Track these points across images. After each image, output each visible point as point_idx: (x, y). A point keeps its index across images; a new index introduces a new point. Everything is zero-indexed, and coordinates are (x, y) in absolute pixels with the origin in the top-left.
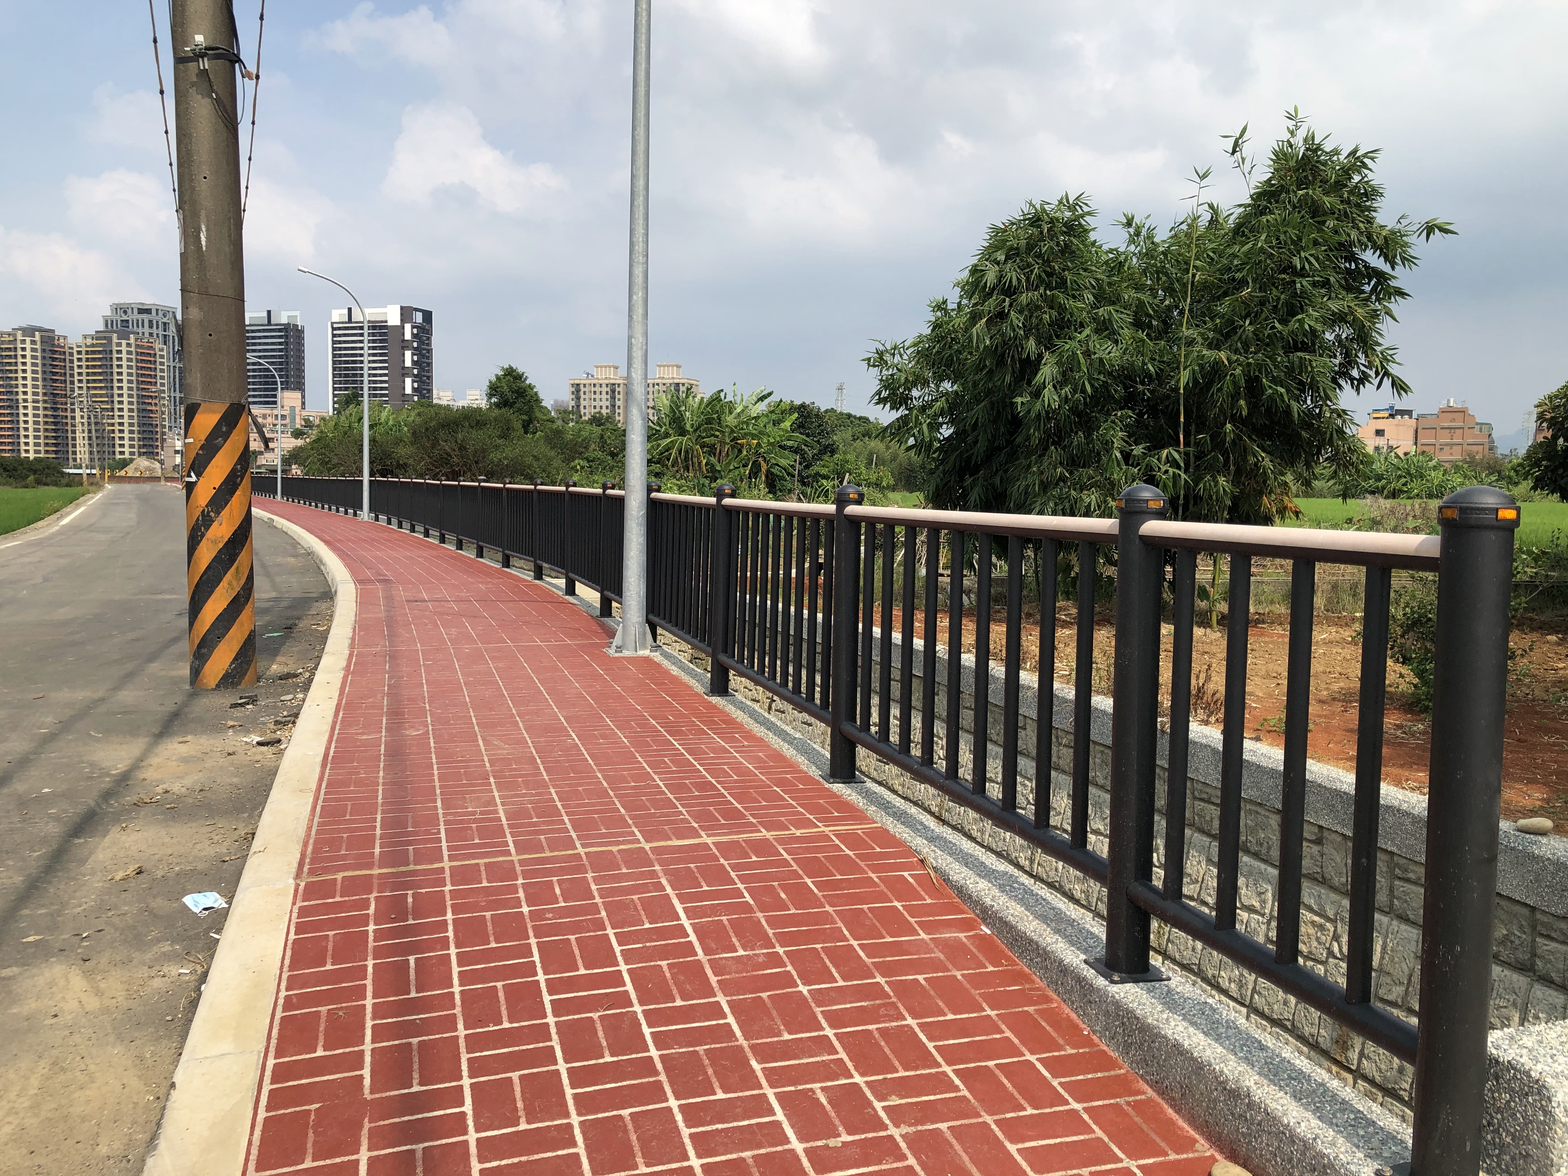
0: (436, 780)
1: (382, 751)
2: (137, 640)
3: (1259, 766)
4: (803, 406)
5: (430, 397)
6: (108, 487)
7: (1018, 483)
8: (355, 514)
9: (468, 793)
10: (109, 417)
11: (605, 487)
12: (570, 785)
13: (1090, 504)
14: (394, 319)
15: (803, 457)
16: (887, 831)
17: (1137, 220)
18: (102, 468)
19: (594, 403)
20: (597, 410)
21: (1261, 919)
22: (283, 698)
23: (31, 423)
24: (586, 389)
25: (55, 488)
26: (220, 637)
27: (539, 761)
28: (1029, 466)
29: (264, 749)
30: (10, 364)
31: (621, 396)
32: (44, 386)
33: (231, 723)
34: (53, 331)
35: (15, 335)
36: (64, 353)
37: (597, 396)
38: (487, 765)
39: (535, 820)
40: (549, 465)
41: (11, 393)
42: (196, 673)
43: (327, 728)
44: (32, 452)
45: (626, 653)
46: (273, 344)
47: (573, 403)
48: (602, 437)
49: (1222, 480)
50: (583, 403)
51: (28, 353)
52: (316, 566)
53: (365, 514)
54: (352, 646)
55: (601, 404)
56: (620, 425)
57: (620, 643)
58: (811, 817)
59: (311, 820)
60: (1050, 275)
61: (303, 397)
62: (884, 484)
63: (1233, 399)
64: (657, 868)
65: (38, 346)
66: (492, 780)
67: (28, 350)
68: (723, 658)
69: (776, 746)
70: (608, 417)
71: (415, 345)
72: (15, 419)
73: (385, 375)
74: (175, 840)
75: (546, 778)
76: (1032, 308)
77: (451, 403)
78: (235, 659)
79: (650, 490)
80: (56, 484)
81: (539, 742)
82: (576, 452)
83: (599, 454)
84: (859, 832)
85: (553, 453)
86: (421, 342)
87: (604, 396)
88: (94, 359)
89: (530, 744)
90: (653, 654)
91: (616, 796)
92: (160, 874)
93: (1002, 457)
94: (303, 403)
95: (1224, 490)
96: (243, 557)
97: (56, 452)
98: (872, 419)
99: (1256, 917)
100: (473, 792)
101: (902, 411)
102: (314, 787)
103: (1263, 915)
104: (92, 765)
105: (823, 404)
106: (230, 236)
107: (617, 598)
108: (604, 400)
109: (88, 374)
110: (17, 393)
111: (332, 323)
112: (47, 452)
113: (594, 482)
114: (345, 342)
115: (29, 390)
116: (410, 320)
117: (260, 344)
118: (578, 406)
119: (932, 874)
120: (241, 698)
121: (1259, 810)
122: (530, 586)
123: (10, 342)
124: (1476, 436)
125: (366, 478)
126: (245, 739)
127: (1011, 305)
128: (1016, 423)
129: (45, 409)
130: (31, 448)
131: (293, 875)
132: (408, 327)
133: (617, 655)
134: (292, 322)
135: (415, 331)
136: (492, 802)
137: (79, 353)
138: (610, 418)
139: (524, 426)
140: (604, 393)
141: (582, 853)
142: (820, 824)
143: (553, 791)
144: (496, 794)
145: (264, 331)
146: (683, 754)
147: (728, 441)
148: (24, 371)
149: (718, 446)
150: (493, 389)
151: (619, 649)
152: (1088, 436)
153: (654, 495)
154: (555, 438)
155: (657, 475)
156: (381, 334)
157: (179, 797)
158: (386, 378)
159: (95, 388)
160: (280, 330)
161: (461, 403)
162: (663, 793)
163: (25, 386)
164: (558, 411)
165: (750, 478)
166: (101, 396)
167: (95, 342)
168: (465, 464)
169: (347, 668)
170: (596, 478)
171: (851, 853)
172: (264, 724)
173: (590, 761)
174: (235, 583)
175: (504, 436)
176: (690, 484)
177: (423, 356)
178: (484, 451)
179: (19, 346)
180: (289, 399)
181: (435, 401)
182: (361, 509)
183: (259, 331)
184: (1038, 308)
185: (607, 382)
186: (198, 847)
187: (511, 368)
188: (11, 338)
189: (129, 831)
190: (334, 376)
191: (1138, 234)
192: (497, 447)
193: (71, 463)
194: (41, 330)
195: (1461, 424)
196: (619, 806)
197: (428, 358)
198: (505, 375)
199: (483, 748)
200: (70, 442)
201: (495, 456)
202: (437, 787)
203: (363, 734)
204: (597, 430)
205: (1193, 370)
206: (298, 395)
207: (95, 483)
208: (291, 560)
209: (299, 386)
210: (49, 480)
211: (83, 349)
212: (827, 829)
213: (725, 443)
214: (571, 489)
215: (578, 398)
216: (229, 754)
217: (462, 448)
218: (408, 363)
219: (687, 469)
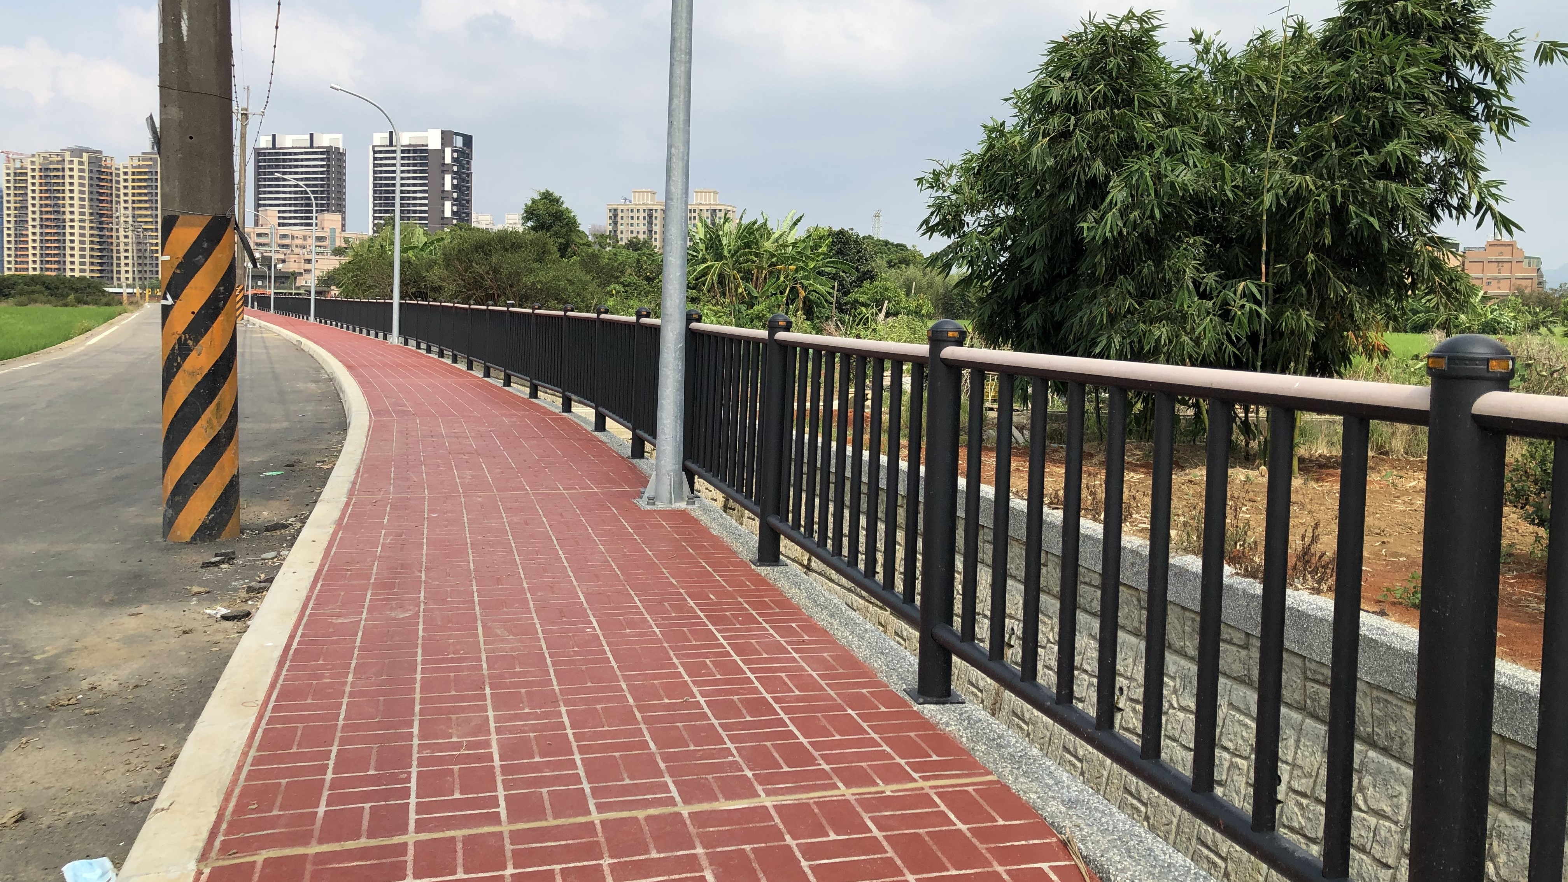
0: (418, 690)
1: (358, 643)
2: (121, 478)
3: (1389, 648)
4: (842, 232)
5: (469, 221)
6: (147, 305)
7: (1080, 314)
8: (385, 338)
9: (453, 710)
10: (151, 237)
11: (639, 315)
12: (586, 701)
13: (1160, 336)
14: (434, 143)
15: (841, 284)
16: (1006, 788)
17: (1206, 37)
18: (143, 288)
19: (631, 229)
20: (635, 235)
21: (1393, 827)
22: (264, 556)
23: (77, 242)
24: (623, 215)
25: (95, 307)
26: (198, 483)
27: (549, 660)
28: (1094, 296)
29: (229, 624)
30: (58, 184)
31: (658, 222)
32: (91, 206)
33: (196, 589)
34: (101, 152)
35: (63, 156)
36: (111, 174)
37: (635, 222)
38: (485, 666)
39: (537, 759)
40: (584, 289)
41: (58, 212)
42: (169, 523)
43: (298, 605)
44: (77, 271)
45: (660, 506)
46: (314, 166)
47: (610, 228)
48: (638, 261)
49: (1304, 313)
50: (620, 228)
51: (76, 173)
52: (335, 396)
53: (395, 338)
54: (351, 493)
55: (638, 229)
56: (656, 250)
57: (652, 494)
58: (902, 762)
59: (245, 754)
60: (1117, 92)
61: (344, 219)
62: (924, 312)
63: (1317, 227)
64: (699, 850)
65: (86, 167)
66: (488, 691)
67: (76, 170)
68: (774, 521)
69: (844, 642)
70: (645, 242)
71: (455, 169)
72: (61, 238)
73: (425, 198)
74: (81, 765)
75: (556, 688)
76: (1099, 127)
77: (490, 227)
78: (214, 508)
79: (689, 318)
80: (96, 303)
81: (551, 631)
82: (612, 276)
83: (635, 279)
84: (970, 789)
85: (588, 278)
86: (461, 166)
87: (641, 221)
88: (140, 180)
89: (541, 635)
90: (690, 507)
91: (646, 720)
92: (46, 821)
93: (1063, 287)
94: (344, 225)
95: (1307, 324)
96: (225, 393)
97: (101, 271)
98: (909, 247)
99: (1387, 824)
100: (463, 709)
101: (953, 239)
102: (261, 697)
103: (1396, 823)
104: (16, 646)
105: (862, 231)
106: (215, 25)
107: (650, 438)
108: (641, 225)
109: (133, 195)
110: (64, 212)
111: (374, 147)
112: (92, 271)
113: (630, 307)
114: (386, 165)
115: (76, 209)
116: (451, 145)
117: (302, 166)
118: (615, 231)
119: (1082, 866)
120: (216, 555)
121: (1390, 698)
122: (557, 420)
123: (58, 162)
124: (1525, 271)
125: (396, 301)
126: (208, 611)
127: (1076, 125)
128: (1078, 248)
129: (91, 228)
130: (77, 267)
131: (197, 854)
132: (448, 151)
133: (649, 507)
134: (334, 145)
135: (455, 155)
136: (482, 728)
137: (126, 173)
138: (646, 243)
139: (559, 250)
140: (641, 218)
141: (597, 822)
142: (916, 776)
143: (563, 709)
144: (491, 714)
145: (307, 153)
146: (728, 654)
147: (765, 266)
148: (71, 191)
149: (755, 271)
150: (530, 213)
151: (652, 500)
152: (1158, 263)
153: (694, 325)
154: (591, 262)
155: (693, 300)
156: (421, 158)
157: (106, 696)
158: (426, 202)
159: (140, 208)
160: (322, 153)
161: (498, 227)
162: (704, 716)
163: (72, 206)
164: (595, 235)
165: (787, 304)
166: (146, 216)
167: (141, 163)
168: (499, 287)
169: (339, 523)
170: (631, 302)
171: (963, 827)
172: (236, 590)
173: (613, 663)
174: (215, 421)
175: (539, 260)
176: (727, 310)
177: (463, 180)
178: (518, 274)
179: (67, 166)
180: (331, 220)
181: (473, 225)
182: (391, 331)
183: (302, 153)
184: (1104, 128)
185: (644, 207)
186: (109, 776)
187: (547, 192)
188: (60, 159)
189: (29, 748)
190: (375, 199)
191: (1207, 50)
192: (531, 271)
193: (115, 282)
194: (88, 151)
195: (1509, 258)
196: (648, 738)
197: (467, 182)
198: (542, 199)
199: (481, 639)
200: (115, 262)
201: (528, 280)
202: (417, 701)
203: (339, 615)
204: (635, 255)
205: (1277, 195)
206: (338, 217)
207: (134, 302)
208: (312, 386)
209: (340, 208)
210: (89, 299)
211: (130, 170)
212: (927, 784)
213: (764, 269)
214: (603, 316)
215: (616, 223)
216: (185, 632)
217: (496, 271)
218: (448, 187)
219: (723, 295)
